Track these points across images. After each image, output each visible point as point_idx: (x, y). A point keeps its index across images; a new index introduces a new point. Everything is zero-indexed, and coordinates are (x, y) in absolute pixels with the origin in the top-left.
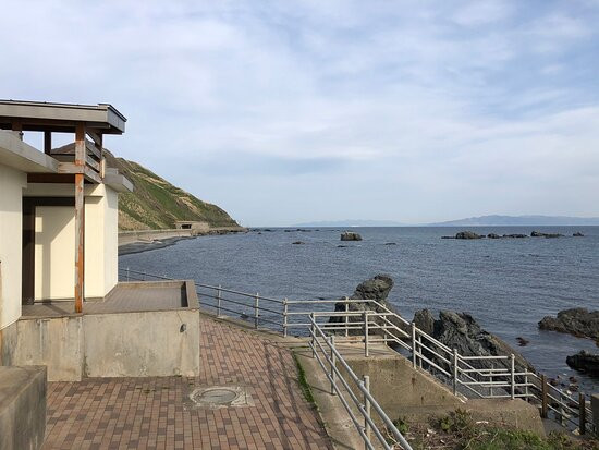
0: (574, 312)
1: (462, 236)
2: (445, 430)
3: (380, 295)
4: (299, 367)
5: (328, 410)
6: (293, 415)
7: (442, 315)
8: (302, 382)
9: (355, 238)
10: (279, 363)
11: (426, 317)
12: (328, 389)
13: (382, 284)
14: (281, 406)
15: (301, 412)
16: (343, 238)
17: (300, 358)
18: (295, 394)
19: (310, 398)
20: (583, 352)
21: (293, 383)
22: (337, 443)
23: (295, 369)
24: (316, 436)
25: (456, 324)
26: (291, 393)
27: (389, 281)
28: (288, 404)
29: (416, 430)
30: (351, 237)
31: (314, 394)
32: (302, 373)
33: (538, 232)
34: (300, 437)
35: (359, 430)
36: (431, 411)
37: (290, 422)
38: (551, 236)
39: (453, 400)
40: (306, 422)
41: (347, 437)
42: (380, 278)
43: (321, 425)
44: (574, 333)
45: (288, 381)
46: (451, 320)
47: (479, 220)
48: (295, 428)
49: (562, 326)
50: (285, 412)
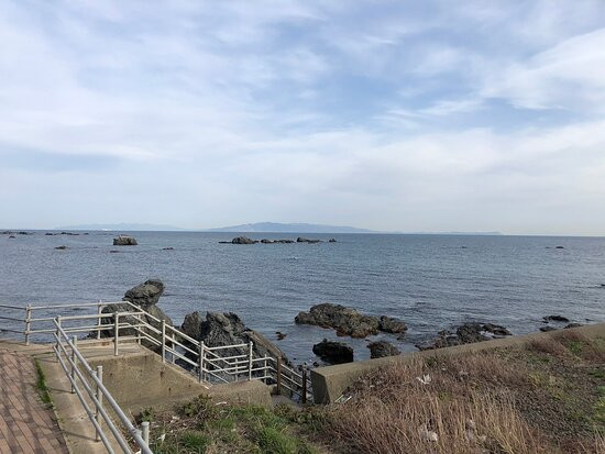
0: (322, 307)
1: (238, 241)
2: (188, 415)
3: (150, 300)
4: (39, 372)
5: (65, 407)
6: (25, 416)
7: (208, 315)
8: (40, 385)
9: (129, 243)
10: (16, 371)
11: (196, 319)
12: (69, 389)
13: (153, 289)
14: (11, 411)
15: (33, 413)
16: (116, 243)
17: (41, 364)
18: (30, 397)
19: (47, 399)
20: (325, 340)
21: (29, 388)
22: (68, 434)
23: (34, 375)
24: (48, 432)
25: (221, 324)
26: (25, 398)
27: (160, 286)
28: (20, 408)
29: (161, 418)
30: (125, 241)
31: (52, 395)
32: (41, 377)
33: (302, 238)
34: (29, 434)
35: (90, 417)
36: (177, 400)
37: (20, 424)
38: (312, 242)
39: (198, 388)
40: (38, 421)
41: (80, 428)
42: (150, 283)
43: (55, 421)
44: (320, 325)
45: (24, 386)
46: (217, 320)
47: (254, 226)
48: (25, 428)
49: (313, 319)
50: (15, 415)
